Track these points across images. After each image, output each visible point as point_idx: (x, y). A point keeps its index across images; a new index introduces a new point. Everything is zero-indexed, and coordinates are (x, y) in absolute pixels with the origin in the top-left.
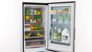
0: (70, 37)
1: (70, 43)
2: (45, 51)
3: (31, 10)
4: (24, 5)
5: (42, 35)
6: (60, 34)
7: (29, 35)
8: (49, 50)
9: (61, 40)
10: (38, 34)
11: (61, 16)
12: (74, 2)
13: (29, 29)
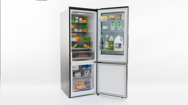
0: (123, 44)
1: (123, 52)
2: (93, 65)
3: (76, 18)
4: (71, 10)
5: (89, 47)
6: (113, 43)
7: (75, 46)
8: (98, 62)
9: (113, 49)
10: (85, 45)
11: (113, 22)
12: (128, 7)
13: (74, 39)
